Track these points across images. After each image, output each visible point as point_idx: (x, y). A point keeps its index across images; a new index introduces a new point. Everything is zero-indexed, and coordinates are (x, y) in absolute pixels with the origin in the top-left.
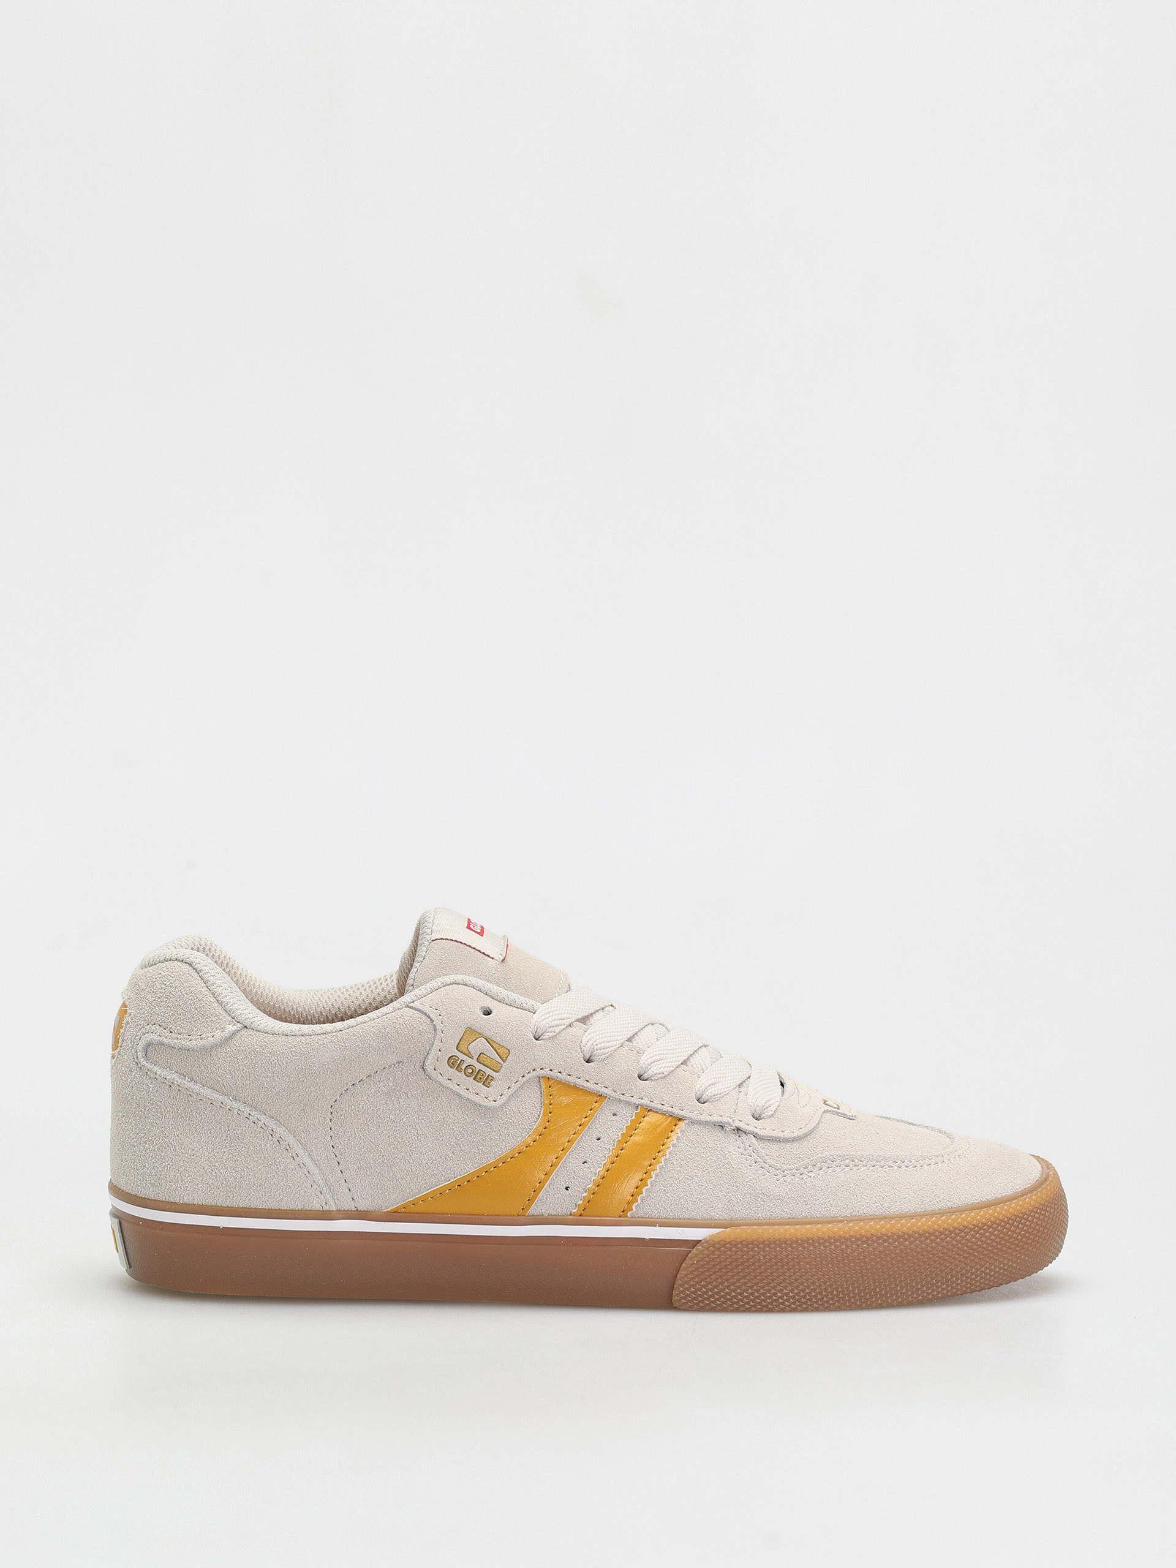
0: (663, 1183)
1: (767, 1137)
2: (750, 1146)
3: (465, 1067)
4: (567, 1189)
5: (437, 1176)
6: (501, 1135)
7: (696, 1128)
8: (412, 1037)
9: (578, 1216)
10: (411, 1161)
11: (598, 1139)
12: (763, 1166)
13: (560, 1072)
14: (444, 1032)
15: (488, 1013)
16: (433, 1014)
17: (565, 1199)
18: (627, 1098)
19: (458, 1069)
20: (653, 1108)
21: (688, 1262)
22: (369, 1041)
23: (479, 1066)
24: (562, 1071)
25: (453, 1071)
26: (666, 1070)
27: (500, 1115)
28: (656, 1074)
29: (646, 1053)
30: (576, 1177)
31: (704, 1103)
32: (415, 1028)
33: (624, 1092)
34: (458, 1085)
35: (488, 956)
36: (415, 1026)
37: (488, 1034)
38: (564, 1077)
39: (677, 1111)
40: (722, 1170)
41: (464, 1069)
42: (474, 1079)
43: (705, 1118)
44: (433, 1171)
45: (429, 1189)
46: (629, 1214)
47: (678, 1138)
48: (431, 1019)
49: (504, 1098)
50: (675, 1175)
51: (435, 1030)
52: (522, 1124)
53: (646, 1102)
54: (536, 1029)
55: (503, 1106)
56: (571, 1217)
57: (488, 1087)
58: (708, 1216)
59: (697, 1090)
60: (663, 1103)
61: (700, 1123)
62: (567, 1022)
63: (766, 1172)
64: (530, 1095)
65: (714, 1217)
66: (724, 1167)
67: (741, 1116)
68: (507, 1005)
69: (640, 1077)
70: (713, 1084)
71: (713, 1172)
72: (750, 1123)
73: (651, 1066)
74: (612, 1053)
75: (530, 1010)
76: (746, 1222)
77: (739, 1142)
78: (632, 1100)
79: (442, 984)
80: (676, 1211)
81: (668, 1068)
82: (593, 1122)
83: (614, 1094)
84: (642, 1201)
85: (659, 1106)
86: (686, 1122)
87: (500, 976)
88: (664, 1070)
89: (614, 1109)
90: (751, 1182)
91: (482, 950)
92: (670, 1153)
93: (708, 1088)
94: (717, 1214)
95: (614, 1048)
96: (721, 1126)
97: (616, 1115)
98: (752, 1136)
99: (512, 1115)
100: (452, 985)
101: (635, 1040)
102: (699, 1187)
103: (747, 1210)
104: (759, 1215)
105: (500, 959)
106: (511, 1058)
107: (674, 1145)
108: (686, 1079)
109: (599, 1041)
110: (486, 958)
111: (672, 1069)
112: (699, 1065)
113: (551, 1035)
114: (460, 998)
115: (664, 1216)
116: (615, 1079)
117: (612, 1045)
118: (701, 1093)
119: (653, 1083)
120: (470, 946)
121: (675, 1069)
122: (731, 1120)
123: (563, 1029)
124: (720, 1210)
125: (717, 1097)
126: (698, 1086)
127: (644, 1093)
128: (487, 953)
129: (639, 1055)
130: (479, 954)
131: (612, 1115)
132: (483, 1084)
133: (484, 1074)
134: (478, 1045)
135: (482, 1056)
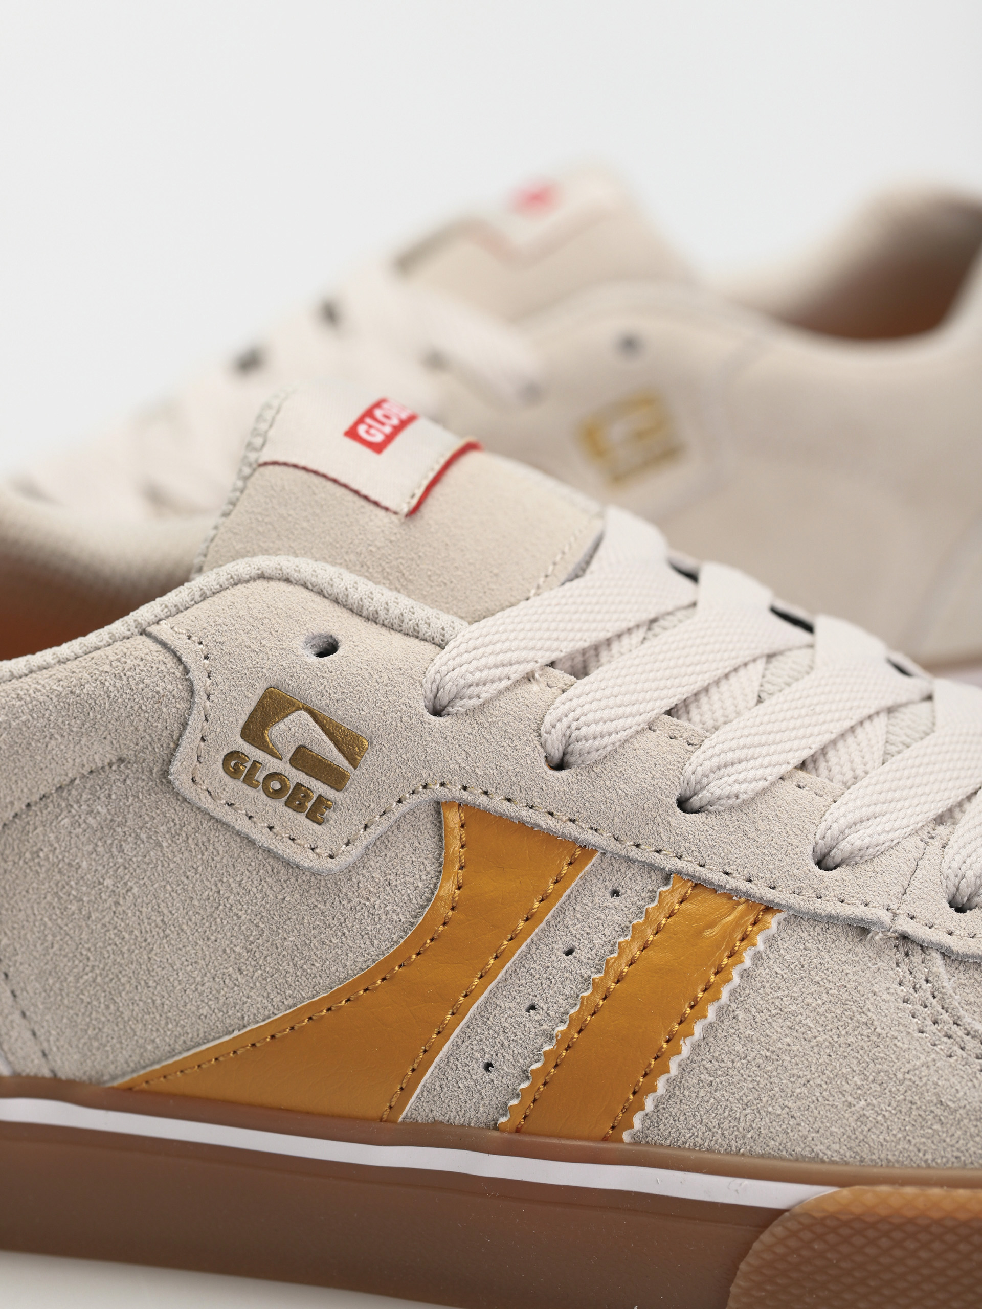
0: (708, 1065)
1: (973, 956)
2: (927, 981)
3: (263, 776)
4: (488, 1066)
5: (207, 1021)
6: (344, 934)
7: (808, 934)
8: (140, 707)
9: (510, 1132)
10: (151, 983)
11: (569, 952)
12: (950, 1033)
13: (486, 793)
14: (212, 697)
15: (328, 648)
16: (190, 653)
17: (483, 1091)
18: (646, 856)
19: (249, 780)
20: (705, 881)
21: (751, 1259)
22: (47, 714)
23: (296, 776)
24: (491, 790)
25: (236, 786)
26: (747, 790)
27: (344, 890)
28: (719, 799)
29: (707, 743)
30: (506, 1043)
31: (835, 868)
32: (147, 686)
33: (641, 842)
34: (250, 817)
35: (376, 504)
36: (147, 681)
37: (316, 702)
38: (497, 804)
39: (760, 890)
40: (851, 1039)
41: (261, 780)
42: (287, 804)
43: (830, 907)
44: (198, 1008)
45: (194, 1047)
46: (626, 1136)
47: (757, 957)
48: (185, 667)
49: (356, 851)
50: (738, 1047)
51: (192, 692)
52: (394, 911)
53: (688, 866)
54: (435, 690)
55: (351, 869)
56: (496, 1134)
57: (320, 824)
58: (806, 1152)
59: (818, 836)
60: (728, 869)
61: (815, 918)
62: (517, 671)
63: (956, 1048)
64: (416, 844)
65: (821, 1155)
66: (856, 1033)
67: (917, 903)
68: (384, 629)
69: (683, 804)
70: (862, 821)
71: (827, 1043)
72: (937, 922)
73: (712, 776)
74: (622, 746)
75: (436, 640)
76: (897, 1172)
77: (902, 971)
78: (658, 859)
79: (226, 583)
80: (733, 1136)
81: (754, 784)
82: (562, 911)
83: (614, 846)
84: (656, 1106)
85: (717, 877)
86: (780, 916)
87: (390, 555)
88: (744, 787)
89: (614, 879)
90: (917, 1072)
91: (364, 491)
92: (733, 993)
93: (847, 831)
94: (828, 1148)
95: (630, 732)
96: (862, 930)
97: (618, 896)
98: (936, 956)
99: (372, 889)
100: (251, 582)
101: (688, 713)
102: (792, 1079)
103: (898, 1144)
104: (929, 1156)
105: (405, 509)
106: (369, 759)
107: (745, 975)
108: (798, 808)
109: (591, 717)
110: (372, 507)
111: (762, 784)
112: (846, 768)
113: (476, 702)
114: (260, 616)
115: (706, 1144)
116: (619, 810)
117: (619, 727)
118: (828, 843)
119: (711, 820)
120: (335, 481)
121: (773, 784)
122: (890, 914)
123: (508, 689)
124: (837, 1140)
125: (867, 853)
126: (823, 826)
127: (687, 845)
128: (374, 496)
129: (690, 747)
130: (357, 498)
131: (608, 894)
132: (307, 817)
133: (307, 794)
134: (291, 730)
135: (301, 755)
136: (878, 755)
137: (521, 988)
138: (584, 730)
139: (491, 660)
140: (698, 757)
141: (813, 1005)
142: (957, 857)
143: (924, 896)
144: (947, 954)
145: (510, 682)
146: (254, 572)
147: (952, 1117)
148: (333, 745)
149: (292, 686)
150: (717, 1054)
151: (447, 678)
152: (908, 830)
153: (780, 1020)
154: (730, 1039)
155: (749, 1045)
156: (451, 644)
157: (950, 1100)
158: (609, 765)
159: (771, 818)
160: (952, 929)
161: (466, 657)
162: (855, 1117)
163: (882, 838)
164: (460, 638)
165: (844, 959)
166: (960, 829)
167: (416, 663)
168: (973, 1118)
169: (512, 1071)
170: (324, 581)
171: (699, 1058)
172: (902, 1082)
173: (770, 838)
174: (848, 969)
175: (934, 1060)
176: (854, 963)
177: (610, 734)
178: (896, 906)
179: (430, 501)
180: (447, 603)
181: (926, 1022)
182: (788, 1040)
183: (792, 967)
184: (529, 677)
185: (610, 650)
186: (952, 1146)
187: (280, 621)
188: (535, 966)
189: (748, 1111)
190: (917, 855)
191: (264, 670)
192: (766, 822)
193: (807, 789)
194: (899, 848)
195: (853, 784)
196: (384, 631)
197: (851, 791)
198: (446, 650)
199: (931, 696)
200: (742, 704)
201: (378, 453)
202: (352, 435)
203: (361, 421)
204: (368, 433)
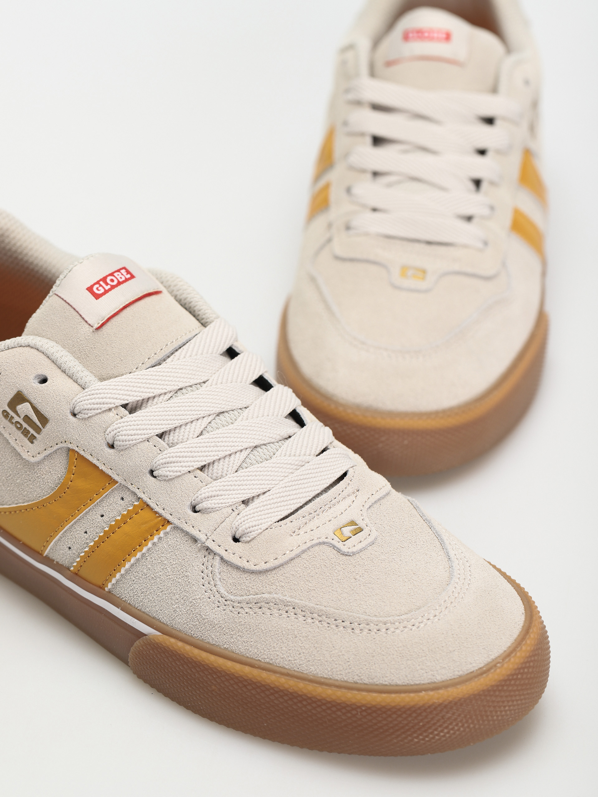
0: (134, 574)
2: (212, 567)
3: (15, 421)
4: (70, 548)
7: (178, 535)
9: (73, 574)
11: (102, 516)
12: (212, 589)
13: (84, 450)
15: (44, 381)
17: (67, 556)
18: (134, 489)
19: (10, 421)
20: (149, 505)
21: (134, 648)
23: (25, 425)
24: (86, 450)
25: (6, 422)
27: (36, 470)
28: (161, 476)
29: (165, 452)
30: (75, 543)
31: (197, 512)
33: (132, 484)
34: (10, 434)
37: (32, 401)
38: (88, 455)
39: (166, 515)
40: (180, 581)
41: (14, 423)
42: (22, 433)
43: (188, 528)
46: (104, 588)
47: (160, 539)
49: (41, 457)
50: (145, 570)
52: (50, 482)
53: (145, 497)
54: (73, 407)
55: (39, 463)
56: (69, 573)
57: (32, 444)
59: (193, 499)
60: (158, 503)
61: (181, 531)
62: (107, 407)
63: (212, 596)
64: (61, 461)
65: (161, 619)
66: (182, 579)
67: (217, 536)
68: (67, 376)
69: (152, 472)
70: (211, 497)
71: (172, 579)
72: (222, 545)
73: (162, 466)
74: (133, 446)
75: (83, 386)
76: (180, 635)
77: (205, 560)
78: (137, 491)
79: (17, 345)
80: (136, 602)
81: (176, 473)
82: (102, 500)
83: (123, 483)
84: (117, 582)
85: (152, 505)
86: (171, 526)
87: (84, 344)
88: (171, 473)
89: (122, 494)
90: (196, 600)
91: (83, 316)
92: (148, 550)
93: (204, 500)
94: (163, 618)
95: (138, 441)
96: (195, 540)
97: (123, 500)
98: (217, 558)
99: (44, 472)
100: (25, 347)
101: (169, 434)
102: (158, 589)
103: (184, 624)
104: (192, 632)
105: (96, 326)
106: (48, 426)
107: (154, 544)
108: (189, 485)
109: (124, 432)
110: (85, 323)
111: (179, 474)
112: (220, 472)
113: (86, 416)
114: (21, 362)
115: (128, 602)
116: (126, 470)
117: (134, 439)
118: (196, 503)
119: (158, 483)
120: (74, 309)
121: (184, 474)
122: (206, 537)
123: (100, 413)
124: (166, 616)
125: (208, 511)
126: (196, 495)
127: (147, 489)
128: (86, 319)
129: (159, 452)
130: (80, 318)
131: (120, 498)
132: (28, 439)
133: (28, 432)
134: (24, 408)
135: (27, 419)
136: (235, 468)
137: (84, 524)
138: (120, 437)
139: (98, 401)
140: (160, 457)
141: (172, 563)
142: (240, 520)
143: (221, 534)
144: (222, 558)
145: (101, 411)
146: (27, 344)
147: (203, 621)
148: (36, 418)
149: (26, 393)
150: (138, 570)
151: (78, 405)
152: (227, 504)
153: (160, 565)
154: (143, 567)
155: (149, 571)
156: (86, 390)
157: (204, 615)
158: (127, 452)
159: (178, 488)
160: (227, 549)
161: (88, 397)
162: (173, 610)
163: (216, 506)
164: (90, 389)
165: (187, 549)
166: (248, 508)
167: (71, 395)
168: (209, 624)
169: (76, 553)
170: (50, 353)
171: (132, 570)
172: (191, 602)
173: (175, 496)
174: (188, 553)
175: (203, 598)
176: (190, 552)
177: (129, 441)
178: (209, 535)
179: (109, 324)
180: (99, 368)
181: (206, 583)
182: (160, 573)
183: (170, 546)
184: (110, 410)
185: (153, 401)
186: (201, 632)
187: (28, 366)
188: (90, 518)
189: (142, 595)
190: (226, 516)
191: (17, 385)
192: (175, 489)
193: (198, 478)
194: (220, 511)
195: (220, 478)
196: (67, 377)
197: (214, 483)
198: (84, 391)
199: (290, 437)
200: (191, 436)
201: (97, 299)
202: (90, 289)
203: (98, 283)
204: (97, 289)
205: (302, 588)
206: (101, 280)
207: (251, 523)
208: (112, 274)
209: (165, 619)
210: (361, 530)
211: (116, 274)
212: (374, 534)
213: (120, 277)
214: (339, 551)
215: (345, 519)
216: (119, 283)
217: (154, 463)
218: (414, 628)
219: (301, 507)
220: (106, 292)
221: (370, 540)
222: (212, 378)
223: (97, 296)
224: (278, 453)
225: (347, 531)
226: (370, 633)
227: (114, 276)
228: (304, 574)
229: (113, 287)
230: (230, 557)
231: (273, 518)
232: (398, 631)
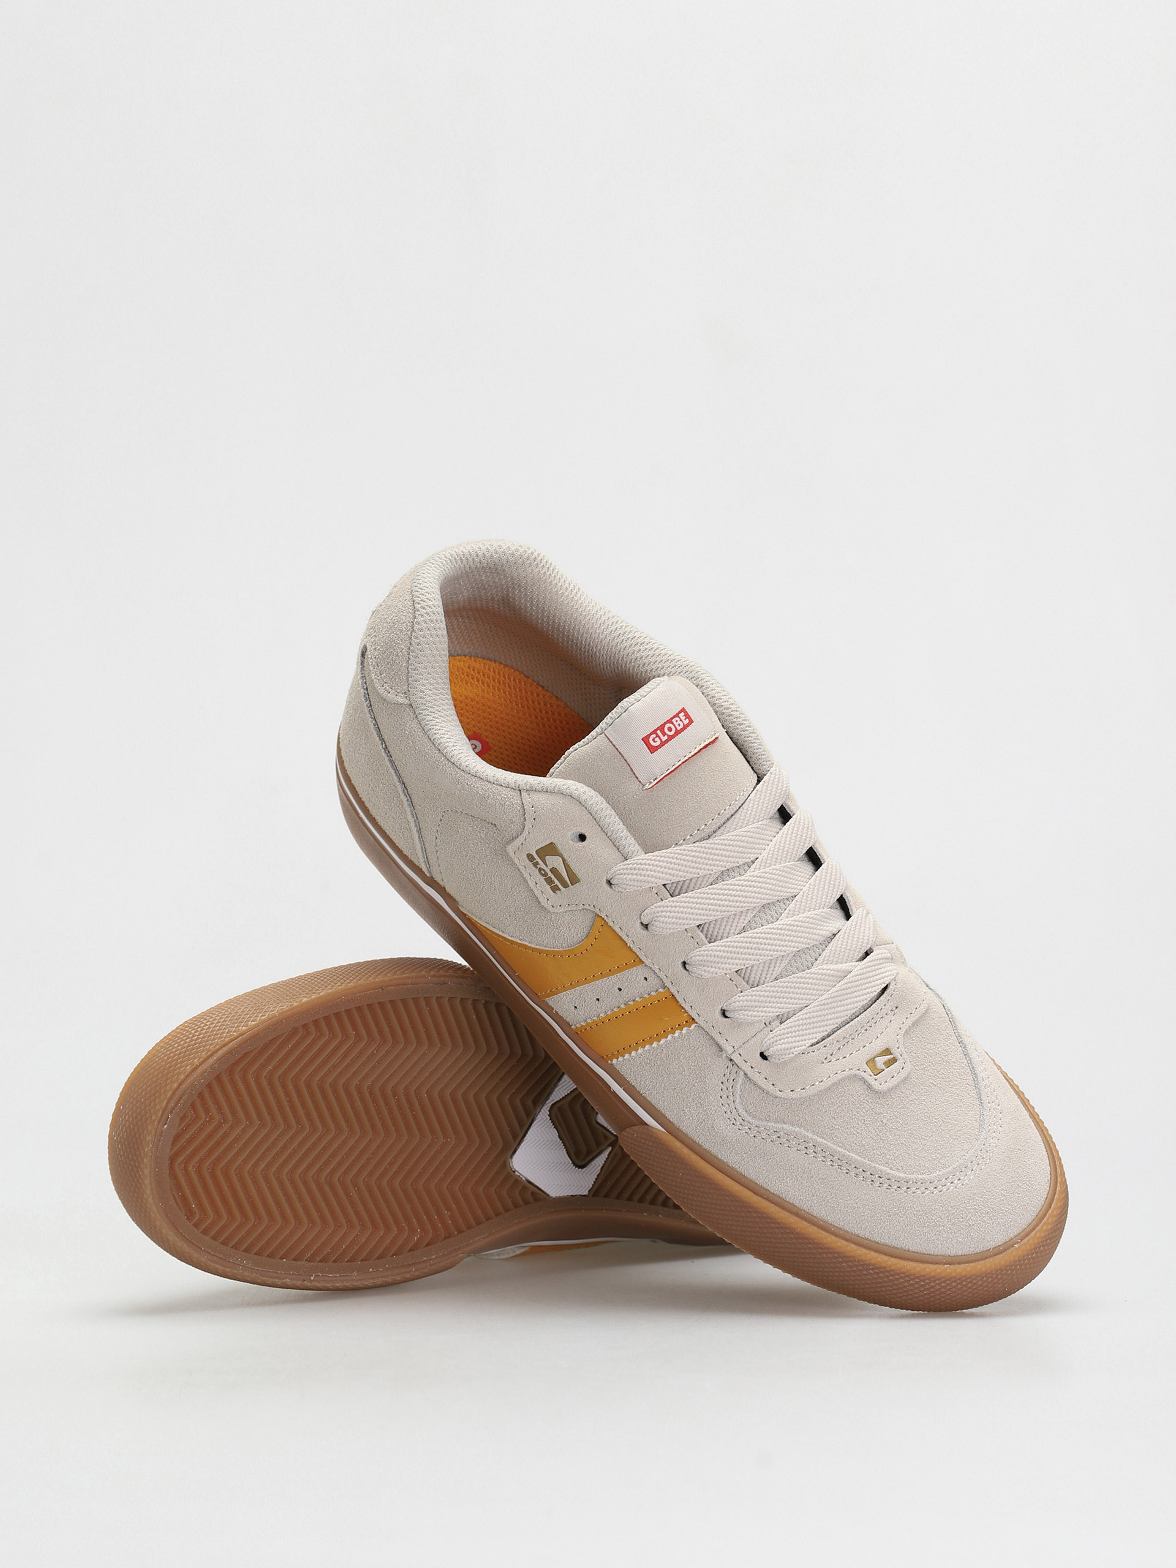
3: (539, 868)
4: (575, 1007)
6: (547, 932)
7: (701, 1037)
9: (574, 1032)
11: (619, 990)
15: (582, 838)
17: (571, 1014)
18: (661, 975)
19: (534, 865)
20: (676, 998)
23: (550, 874)
24: (614, 921)
25: (530, 864)
27: (553, 918)
28: (694, 972)
29: (704, 948)
30: (584, 1006)
31: (727, 1018)
33: (661, 969)
34: (530, 876)
38: (616, 928)
39: (693, 1013)
42: (545, 879)
43: (715, 1033)
46: (609, 1062)
47: (681, 1035)
48: (525, 818)
51: (524, 828)
53: (673, 990)
54: (611, 878)
55: (558, 914)
56: (570, 1029)
57: (553, 894)
59: (725, 1005)
60: (686, 999)
61: (707, 1034)
62: (648, 885)
63: (729, 1111)
64: (584, 921)
67: (745, 1051)
68: (609, 839)
69: (684, 964)
70: (745, 1007)
72: (749, 1061)
75: (624, 855)
76: (687, 1140)
77: (727, 1072)
78: (664, 979)
79: (557, 791)
80: (642, 1088)
82: (623, 975)
83: (651, 965)
84: (625, 1062)
85: (680, 999)
86: (695, 1025)
88: (706, 973)
89: (647, 974)
90: (711, 1111)
91: (635, 771)
92: (667, 1042)
93: (737, 1009)
96: (720, 1048)
97: (646, 981)
99: (562, 925)
100: (567, 796)
105: (648, 784)
106: (578, 886)
107: (674, 1038)
110: (635, 779)
114: (561, 815)
115: (632, 1084)
116: (657, 956)
117: (671, 927)
119: (689, 978)
120: (624, 759)
122: (733, 1050)
125: (738, 1021)
126: (728, 1001)
127: (676, 981)
128: (637, 775)
129: (697, 946)
130: (631, 772)
131: (643, 978)
132: (551, 888)
133: (553, 882)
134: (554, 861)
135: (554, 870)
137: (597, 992)
138: (656, 918)
139: (638, 877)
140: (696, 951)
142: (771, 1038)
143: (749, 1048)
144: (746, 1075)
145: (641, 888)
146: (569, 793)
147: (714, 1134)
148: (566, 874)
149: (560, 847)
150: (651, 1059)
151: (616, 877)
152: (761, 1018)
153: (677, 1062)
154: (657, 1056)
155: (662, 1062)
156: (628, 862)
157: (716, 1128)
158: (661, 938)
159: (710, 988)
160: (753, 1066)
161: (629, 871)
162: (683, 1111)
163: (748, 1017)
164: (632, 861)
166: (783, 1026)
167: (610, 861)
168: (721, 1139)
169: (582, 1015)
170: (593, 811)
171: (644, 1055)
172: (705, 1111)
173: (706, 996)
174: (709, 1059)
175: (719, 1111)
176: (713, 1059)
177: (666, 928)
178: (737, 1048)
179: (661, 784)
180: (644, 835)
181: (724, 1095)
183: (691, 1045)
184: (650, 889)
187: (567, 819)
188: (605, 987)
189: (651, 1084)
190: (758, 1030)
191: (552, 838)
192: (707, 989)
193: (733, 982)
194: (752, 1024)
195: (757, 986)
197: (750, 992)
198: (625, 862)
199: (834, 935)
200: (732, 931)
201: (652, 753)
202: (646, 740)
203: (655, 732)
204: (653, 740)
205: (826, 1125)
206: (658, 729)
207: (783, 1045)
208: (670, 721)
209: (672, 1116)
210: (894, 1060)
211: (674, 721)
212: (909, 1067)
213: (678, 723)
214: (869, 1087)
215: (879, 1045)
216: (677, 733)
217: (689, 957)
218: (936, 1191)
219: (838, 1029)
220: (663, 744)
221: (903, 1074)
222: (762, 855)
223: (653, 750)
224: (820, 959)
225: (880, 1061)
226: (889, 1189)
227: (672, 723)
228: (831, 1109)
229: (670, 738)
230: (756, 1076)
231: (807, 1041)
232: (919, 1192)
